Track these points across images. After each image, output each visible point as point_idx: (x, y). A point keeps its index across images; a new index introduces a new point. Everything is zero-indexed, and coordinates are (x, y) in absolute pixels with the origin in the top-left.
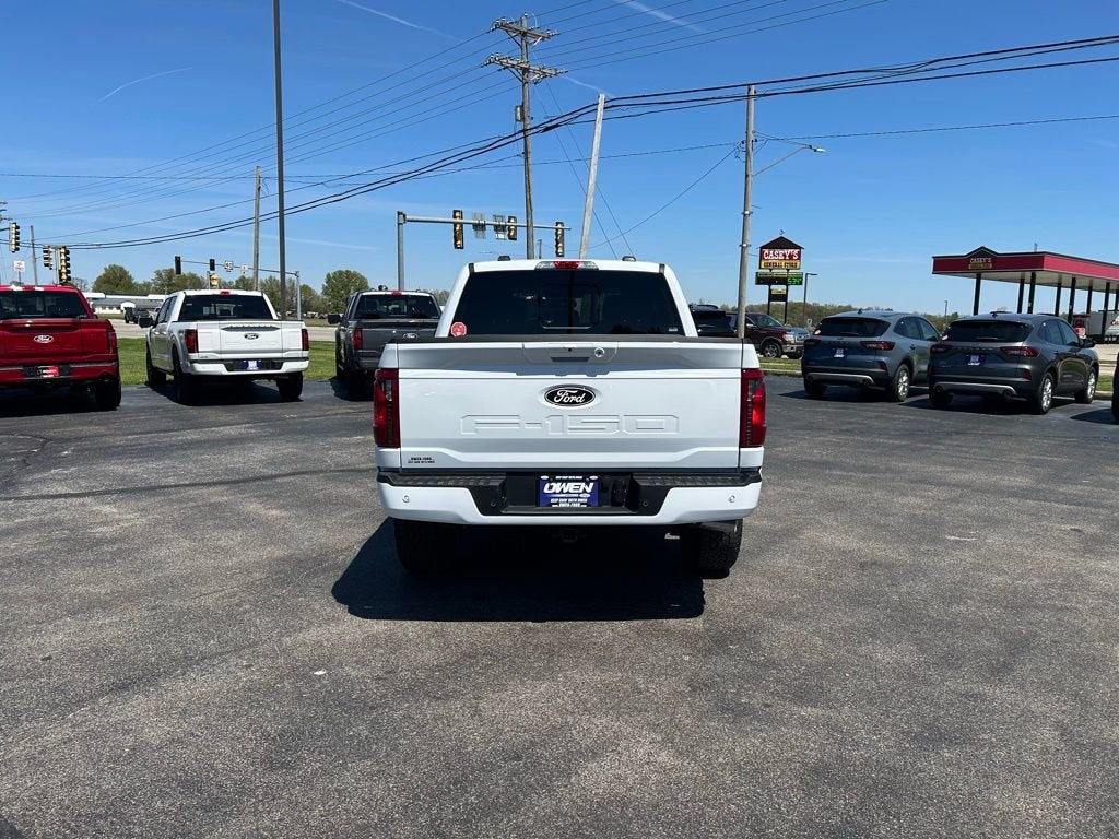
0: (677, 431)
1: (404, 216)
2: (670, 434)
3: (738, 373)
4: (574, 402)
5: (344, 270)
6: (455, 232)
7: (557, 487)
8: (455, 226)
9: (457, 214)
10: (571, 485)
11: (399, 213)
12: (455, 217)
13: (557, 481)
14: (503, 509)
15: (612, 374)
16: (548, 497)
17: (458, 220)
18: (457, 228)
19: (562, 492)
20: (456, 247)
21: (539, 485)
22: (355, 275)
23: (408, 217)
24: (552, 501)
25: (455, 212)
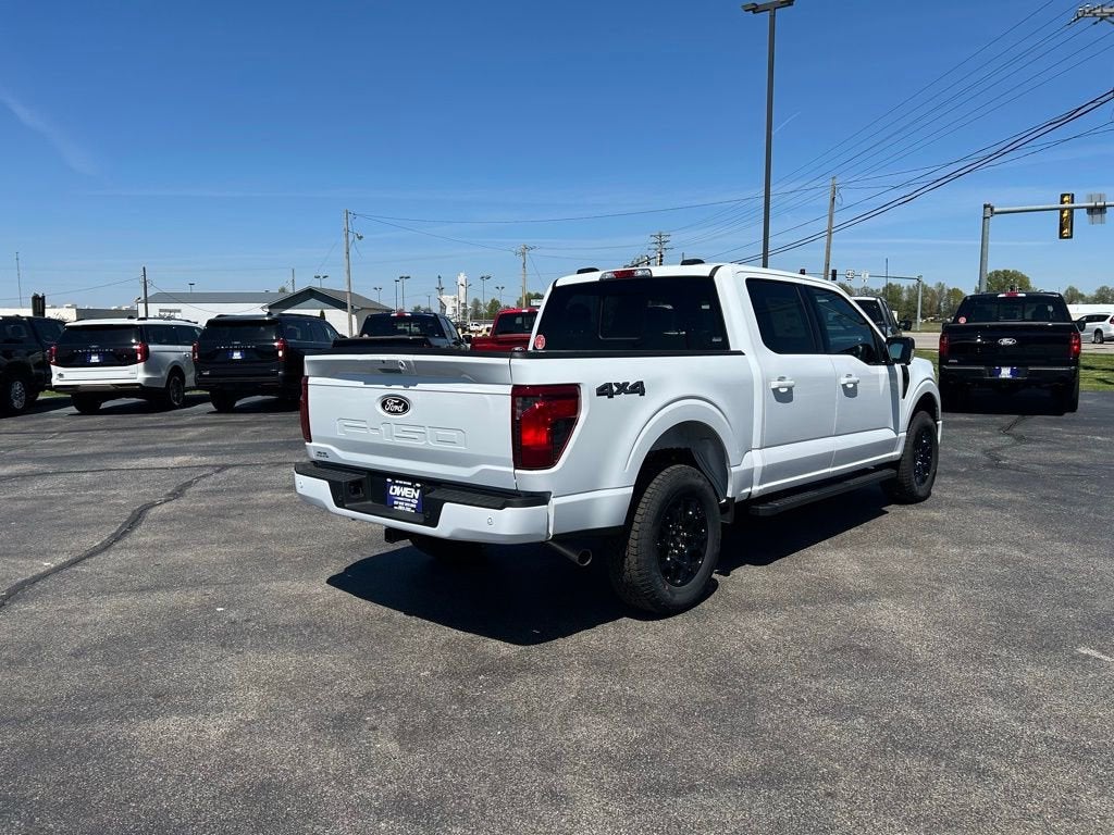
0: (466, 446)
1: (992, 209)
2: (460, 448)
3: (508, 389)
4: (397, 412)
5: (1002, 270)
6: (1062, 219)
7: (398, 490)
8: (1062, 212)
9: (1066, 199)
10: (406, 489)
11: (985, 206)
12: (1062, 202)
13: (398, 485)
14: (348, 503)
15: (420, 386)
16: (392, 498)
17: (1067, 205)
18: (1065, 215)
19: (400, 496)
20: (1061, 237)
21: (386, 487)
22: (1015, 275)
23: (996, 210)
24: (396, 503)
25: (1063, 196)
